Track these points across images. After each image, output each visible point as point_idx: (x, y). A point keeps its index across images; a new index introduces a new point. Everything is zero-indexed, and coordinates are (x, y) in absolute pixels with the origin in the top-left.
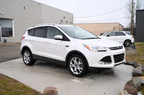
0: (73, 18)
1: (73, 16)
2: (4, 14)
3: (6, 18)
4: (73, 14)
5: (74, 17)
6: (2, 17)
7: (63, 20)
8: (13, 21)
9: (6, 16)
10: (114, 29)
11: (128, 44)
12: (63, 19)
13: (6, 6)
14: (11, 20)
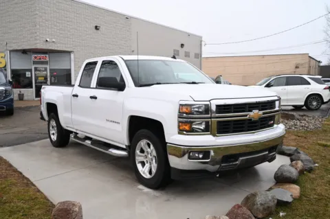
0: (201, 45)
1: (201, 41)
2: (53, 42)
3: (59, 49)
4: (201, 37)
5: (203, 43)
6: (50, 48)
7: (178, 51)
8: (72, 55)
9: (59, 45)
10: (297, 67)
11: (315, 103)
12: (178, 48)
13: (58, 25)
14: (69, 53)
